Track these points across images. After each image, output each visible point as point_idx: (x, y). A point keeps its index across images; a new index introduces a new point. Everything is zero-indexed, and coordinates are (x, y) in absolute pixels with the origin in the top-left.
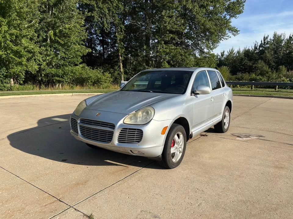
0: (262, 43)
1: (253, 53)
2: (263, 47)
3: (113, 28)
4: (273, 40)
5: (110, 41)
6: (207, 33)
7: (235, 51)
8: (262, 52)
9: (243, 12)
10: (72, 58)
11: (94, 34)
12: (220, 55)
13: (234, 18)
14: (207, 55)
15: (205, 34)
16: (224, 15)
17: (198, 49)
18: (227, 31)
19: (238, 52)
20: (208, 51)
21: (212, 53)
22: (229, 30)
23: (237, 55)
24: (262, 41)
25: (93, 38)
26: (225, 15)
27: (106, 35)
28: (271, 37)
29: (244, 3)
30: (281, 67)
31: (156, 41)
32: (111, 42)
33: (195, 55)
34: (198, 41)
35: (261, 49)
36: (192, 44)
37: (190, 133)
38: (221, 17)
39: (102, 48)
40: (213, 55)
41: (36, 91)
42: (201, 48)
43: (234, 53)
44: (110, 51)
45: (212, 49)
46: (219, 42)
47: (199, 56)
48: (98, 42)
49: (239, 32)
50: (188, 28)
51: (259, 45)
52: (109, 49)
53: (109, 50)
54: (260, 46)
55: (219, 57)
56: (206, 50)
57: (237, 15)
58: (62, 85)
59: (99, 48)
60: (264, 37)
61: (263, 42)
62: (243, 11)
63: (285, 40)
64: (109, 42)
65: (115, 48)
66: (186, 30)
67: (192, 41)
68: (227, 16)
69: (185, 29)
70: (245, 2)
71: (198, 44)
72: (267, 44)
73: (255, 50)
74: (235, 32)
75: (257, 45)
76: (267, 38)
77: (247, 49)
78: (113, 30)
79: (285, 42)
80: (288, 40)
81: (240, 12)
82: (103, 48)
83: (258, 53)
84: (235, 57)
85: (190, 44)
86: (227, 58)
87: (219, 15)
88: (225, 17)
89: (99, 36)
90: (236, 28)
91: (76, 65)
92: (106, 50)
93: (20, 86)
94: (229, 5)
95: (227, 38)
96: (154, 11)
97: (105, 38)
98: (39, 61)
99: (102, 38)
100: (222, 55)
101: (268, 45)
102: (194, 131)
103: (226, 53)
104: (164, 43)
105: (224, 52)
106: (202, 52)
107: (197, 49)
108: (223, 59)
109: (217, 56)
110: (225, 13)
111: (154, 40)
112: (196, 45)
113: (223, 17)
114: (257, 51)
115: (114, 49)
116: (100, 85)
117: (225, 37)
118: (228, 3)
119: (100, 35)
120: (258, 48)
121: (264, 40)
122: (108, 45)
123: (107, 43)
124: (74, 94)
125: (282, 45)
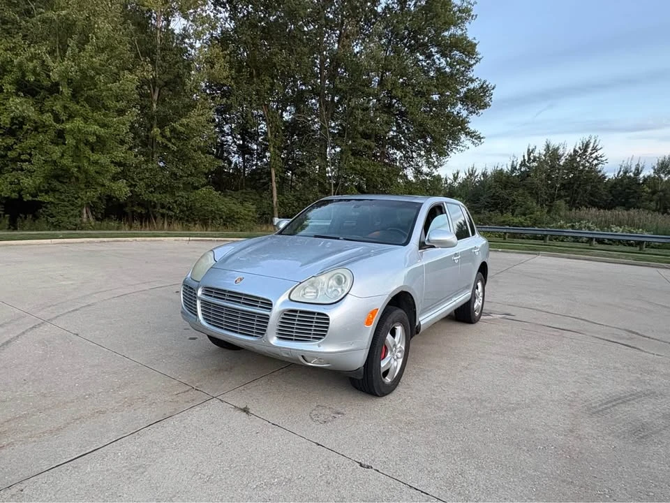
0: (524, 160)
1: (508, 176)
2: (527, 166)
3: (263, 125)
4: (545, 156)
5: (255, 147)
6: (429, 140)
7: (479, 172)
8: (524, 176)
9: (490, 106)
10: (189, 175)
11: (228, 135)
12: (452, 177)
13: (474, 115)
14: (428, 178)
15: (425, 141)
16: (457, 108)
17: (412, 166)
18: (463, 137)
19: (484, 174)
20: (429, 170)
21: (436, 173)
22: (466, 135)
23: (482, 178)
24: (524, 156)
25: (227, 141)
26: (460, 109)
27: (250, 138)
28: (540, 150)
29: (492, 91)
30: (558, 202)
31: (338, 149)
32: (257, 149)
33: (406, 176)
34: (412, 152)
35: (523, 169)
36: (401, 157)
37: (417, 324)
38: (453, 112)
39: (241, 160)
40: (438, 178)
41: (125, 232)
42: (417, 165)
43: (476, 174)
44: (256, 165)
45: (436, 167)
46: (449, 155)
47: (412, 179)
48: (235, 149)
49: (482, 140)
50: (395, 129)
51: (520, 163)
52: (253, 161)
53: (254, 163)
54: (521, 165)
55: (449, 182)
56: (425, 169)
57: (481, 111)
58: (168, 222)
59: (235, 159)
60: (529, 150)
61: (526, 158)
62: (491, 103)
63: (565, 155)
64: (254, 150)
65: (265, 160)
66: (391, 133)
67: (402, 152)
68: (462, 111)
69: (389, 131)
70: (493, 89)
71: (413, 158)
72: (534, 161)
73: (512, 171)
74: (476, 139)
75: (515, 163)
76: (533, 150)
77: (498, 169)
78: (261, 129)
79: (566, 159)
80: (570, 156)
81: (485, 106)
82: (243, 158)
83: (518, 176)
84: (477, 182)
85: (398, 158)
86: (464, 185)
87: (449, 109)
88: (458, 113)
89: (236, 138)
90: (478, 133)
91: (197, 188)
92: (248, 163)
93: (97, 222)
94: (465, 93)
95: (462, 148)
96: (336, 98)
97: (248, 142)
98: (133, 179)
99: (241, 142)
100: (455, 178)
101: (535, 164)
102: (424, 319)
103: (462, 176)
104: (352, 155)
105: (458, 173)
106: (418, 172)
107: (409, 166)
108: (456, 184)
109: (446, 180)
110: (460, 106)
111: (333, 148)
112: (408, 158)
113: (455, 113)
114: (516, 173)
115: (262, 161)
116: (235, 224)
117: (458, 147)
118: (465, 89)
119: (239, 136)
120: (518, 167)
121: (529, 155)
122: (251, 154)
123: (250, 152)
124: (191, 238)
125: (561, 163)
